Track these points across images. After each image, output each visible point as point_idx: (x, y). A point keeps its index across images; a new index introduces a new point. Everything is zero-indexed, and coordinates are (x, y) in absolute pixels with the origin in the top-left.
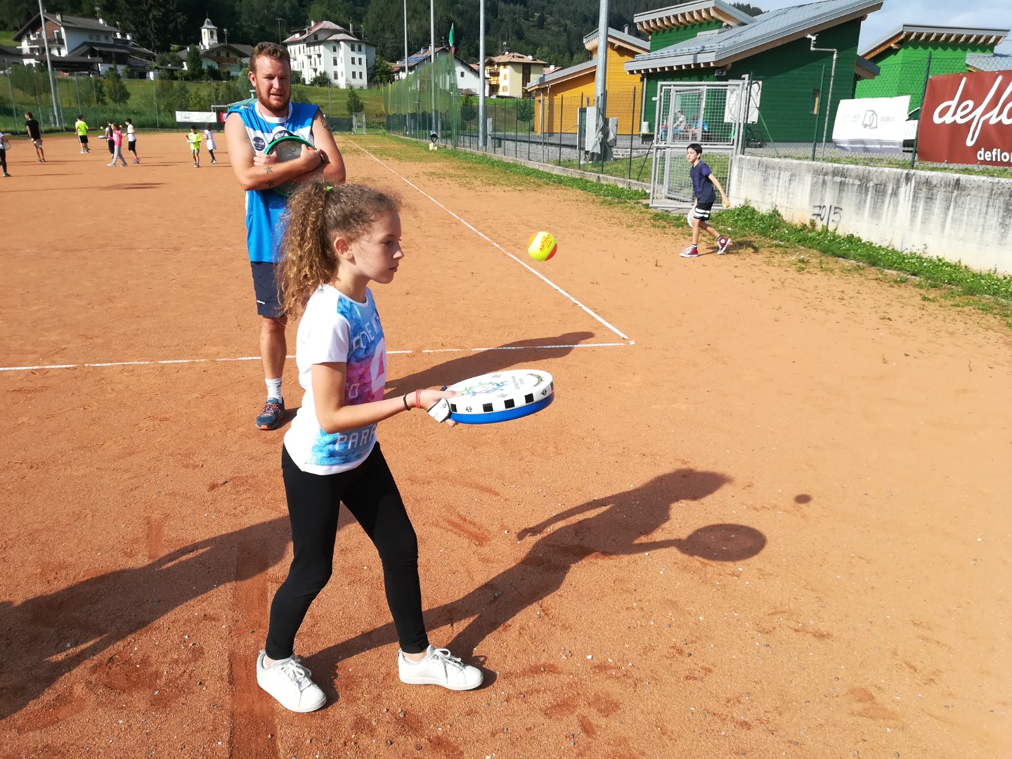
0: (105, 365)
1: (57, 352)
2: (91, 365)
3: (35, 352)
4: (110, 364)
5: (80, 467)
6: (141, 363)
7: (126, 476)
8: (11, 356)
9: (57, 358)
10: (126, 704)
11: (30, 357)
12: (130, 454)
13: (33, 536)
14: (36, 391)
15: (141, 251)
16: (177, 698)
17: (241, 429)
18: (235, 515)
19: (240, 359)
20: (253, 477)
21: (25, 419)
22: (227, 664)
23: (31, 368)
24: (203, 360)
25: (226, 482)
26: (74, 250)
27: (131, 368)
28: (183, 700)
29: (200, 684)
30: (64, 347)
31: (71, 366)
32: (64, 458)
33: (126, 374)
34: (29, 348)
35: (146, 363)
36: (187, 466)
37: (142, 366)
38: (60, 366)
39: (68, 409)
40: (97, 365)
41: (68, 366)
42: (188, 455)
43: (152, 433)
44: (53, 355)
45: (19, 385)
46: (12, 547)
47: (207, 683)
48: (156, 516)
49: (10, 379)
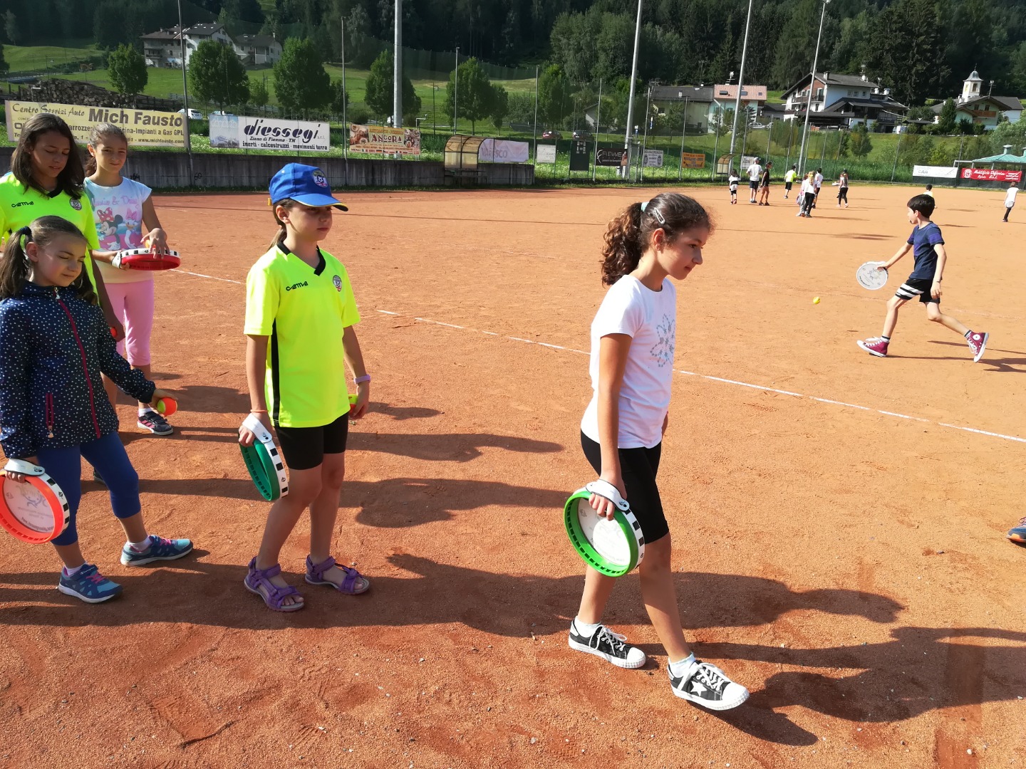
0: (827, 401)
1: (786, 379)
2: (815, 398)
3: (768, 376)
4: (833, 402)
5: (801, 489)
6: (862, 408)
7: (842, 511)
8: (748, 374)
9: (786, 384)
10: (830, 725)
11: (764, 378)
12: (847, 492)
14: (766, 409)
16: (879, 745)
19: (966, 429)
21: (757, 432)
22: (932, 739)
23: (764, 388)
24: (925, 420)
25: (943, 553)
26: (805, 290)
27: (852, 410)
28: (884, 750)
29: (904, 744)
30: (792, 376)
31: (798, 395)
32: (787, 476)
33: (847, 415)
34: (763, 370)
35: (867, 409)
36: (902, 522)
37: (862, 410)
38: (788, 393)
39: (793, 433)
40: (821, 400)
41: (796, 394)
42: (905, 512)
43: (868, 479)
44: (783, 381)
45: (753, 401)
47: (910, 747)
48: (868, 559)
49: (747, 394)
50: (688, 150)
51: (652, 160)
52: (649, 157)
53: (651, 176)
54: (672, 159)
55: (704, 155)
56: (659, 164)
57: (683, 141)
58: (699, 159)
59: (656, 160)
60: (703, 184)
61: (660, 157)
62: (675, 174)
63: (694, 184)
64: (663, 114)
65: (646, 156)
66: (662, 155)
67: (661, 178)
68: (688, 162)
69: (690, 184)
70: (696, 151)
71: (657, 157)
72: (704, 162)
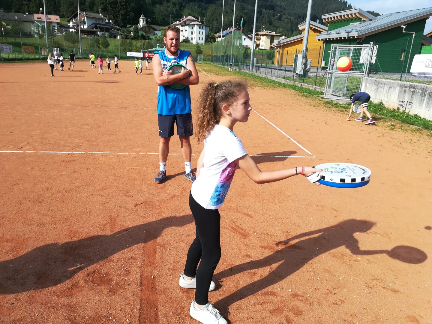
0: (96, 153)
1: (78, 147)
2: (91, 153)
3: (70, 146)
4: (98, 153)
5: (85, 193)
6: (110, 153)
7: (103, 198)
8: (60, 147)
9: (78, 149)
10: (99, 290)
11: (68, 148)
12: (104, 189)
13: (66, 219)
14: (69, 162)
15: (111, 108)
16: (119, 290)
17: (148, 182)
18: (145, 217)
19: (149, 154)
20: (153, 202)
21: (65, 173)
22: (139, 278)
23: (68, 152)
24: (134, 153)
25: (142, 203)
26: (85, 106)
27: (106, 155)
28: (121, 291)
29: (129, 285)
30: (80, 145)
31: (83, 152)
32: (79, 189)
33: (104, 157)
34: (67, 144)
36: (126, 196)
37: (111, 154)
38: (79, 152)
39: (81, 170)
40: (93, 153)
41: (82, 152)
42: (128, 191)
43: (113, 182)
44: (76, 148)
45: (63, 159)
46: (58, 223)
47: (131, 285)
48: (114, 215)
49: (60, 156)
50: (25, 44)
51: (6, 50)
52: (4, 48)
53: (7, 57)
54: (18, 49)
55: (34, 47)
57: (20, 40)
58: (32, 49)
60: (36, 61)
62: (21, 56)
63: (31, 61)
64: (8, 27)
67: (13, 58)
68: (26, 50)
69: (29, 61)
70: (30, 45)
71: (9, 48)
72: (35, 51)
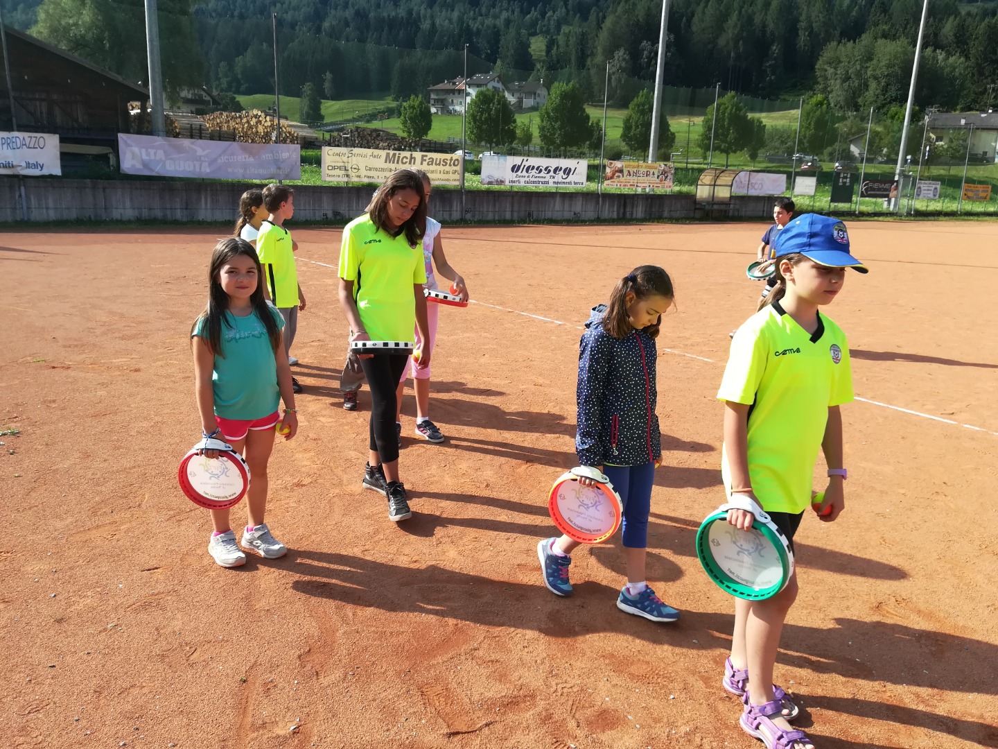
50: (970, 181)
51: (926, 192)
52: (923, 188)
53: (924, 208)
54: (950, 191)
55: (990, 187)
56: (935, 196)
57: (964, 171)
58: (983, 191)
59: (932, 192)
60: (987, 218)
61: (936, 189)
62: (953, 206)
63: (976, 218)
64: (941, 143)
65: (920, 188)
66: (938, 187)
67: (936, 211)
68: (970, 194)
69: (972, 218)
70: (980, 182)
71: (933, 189)
72: (989, 194)
